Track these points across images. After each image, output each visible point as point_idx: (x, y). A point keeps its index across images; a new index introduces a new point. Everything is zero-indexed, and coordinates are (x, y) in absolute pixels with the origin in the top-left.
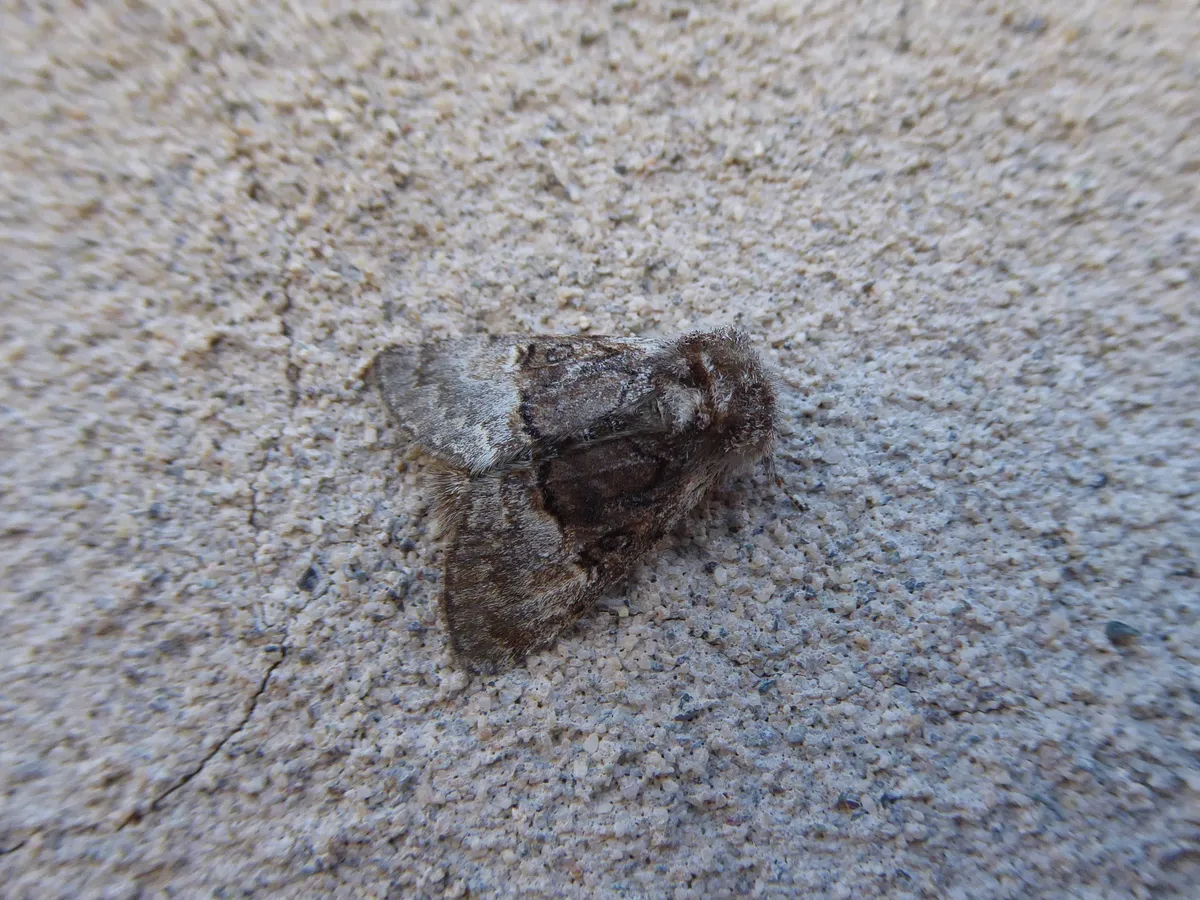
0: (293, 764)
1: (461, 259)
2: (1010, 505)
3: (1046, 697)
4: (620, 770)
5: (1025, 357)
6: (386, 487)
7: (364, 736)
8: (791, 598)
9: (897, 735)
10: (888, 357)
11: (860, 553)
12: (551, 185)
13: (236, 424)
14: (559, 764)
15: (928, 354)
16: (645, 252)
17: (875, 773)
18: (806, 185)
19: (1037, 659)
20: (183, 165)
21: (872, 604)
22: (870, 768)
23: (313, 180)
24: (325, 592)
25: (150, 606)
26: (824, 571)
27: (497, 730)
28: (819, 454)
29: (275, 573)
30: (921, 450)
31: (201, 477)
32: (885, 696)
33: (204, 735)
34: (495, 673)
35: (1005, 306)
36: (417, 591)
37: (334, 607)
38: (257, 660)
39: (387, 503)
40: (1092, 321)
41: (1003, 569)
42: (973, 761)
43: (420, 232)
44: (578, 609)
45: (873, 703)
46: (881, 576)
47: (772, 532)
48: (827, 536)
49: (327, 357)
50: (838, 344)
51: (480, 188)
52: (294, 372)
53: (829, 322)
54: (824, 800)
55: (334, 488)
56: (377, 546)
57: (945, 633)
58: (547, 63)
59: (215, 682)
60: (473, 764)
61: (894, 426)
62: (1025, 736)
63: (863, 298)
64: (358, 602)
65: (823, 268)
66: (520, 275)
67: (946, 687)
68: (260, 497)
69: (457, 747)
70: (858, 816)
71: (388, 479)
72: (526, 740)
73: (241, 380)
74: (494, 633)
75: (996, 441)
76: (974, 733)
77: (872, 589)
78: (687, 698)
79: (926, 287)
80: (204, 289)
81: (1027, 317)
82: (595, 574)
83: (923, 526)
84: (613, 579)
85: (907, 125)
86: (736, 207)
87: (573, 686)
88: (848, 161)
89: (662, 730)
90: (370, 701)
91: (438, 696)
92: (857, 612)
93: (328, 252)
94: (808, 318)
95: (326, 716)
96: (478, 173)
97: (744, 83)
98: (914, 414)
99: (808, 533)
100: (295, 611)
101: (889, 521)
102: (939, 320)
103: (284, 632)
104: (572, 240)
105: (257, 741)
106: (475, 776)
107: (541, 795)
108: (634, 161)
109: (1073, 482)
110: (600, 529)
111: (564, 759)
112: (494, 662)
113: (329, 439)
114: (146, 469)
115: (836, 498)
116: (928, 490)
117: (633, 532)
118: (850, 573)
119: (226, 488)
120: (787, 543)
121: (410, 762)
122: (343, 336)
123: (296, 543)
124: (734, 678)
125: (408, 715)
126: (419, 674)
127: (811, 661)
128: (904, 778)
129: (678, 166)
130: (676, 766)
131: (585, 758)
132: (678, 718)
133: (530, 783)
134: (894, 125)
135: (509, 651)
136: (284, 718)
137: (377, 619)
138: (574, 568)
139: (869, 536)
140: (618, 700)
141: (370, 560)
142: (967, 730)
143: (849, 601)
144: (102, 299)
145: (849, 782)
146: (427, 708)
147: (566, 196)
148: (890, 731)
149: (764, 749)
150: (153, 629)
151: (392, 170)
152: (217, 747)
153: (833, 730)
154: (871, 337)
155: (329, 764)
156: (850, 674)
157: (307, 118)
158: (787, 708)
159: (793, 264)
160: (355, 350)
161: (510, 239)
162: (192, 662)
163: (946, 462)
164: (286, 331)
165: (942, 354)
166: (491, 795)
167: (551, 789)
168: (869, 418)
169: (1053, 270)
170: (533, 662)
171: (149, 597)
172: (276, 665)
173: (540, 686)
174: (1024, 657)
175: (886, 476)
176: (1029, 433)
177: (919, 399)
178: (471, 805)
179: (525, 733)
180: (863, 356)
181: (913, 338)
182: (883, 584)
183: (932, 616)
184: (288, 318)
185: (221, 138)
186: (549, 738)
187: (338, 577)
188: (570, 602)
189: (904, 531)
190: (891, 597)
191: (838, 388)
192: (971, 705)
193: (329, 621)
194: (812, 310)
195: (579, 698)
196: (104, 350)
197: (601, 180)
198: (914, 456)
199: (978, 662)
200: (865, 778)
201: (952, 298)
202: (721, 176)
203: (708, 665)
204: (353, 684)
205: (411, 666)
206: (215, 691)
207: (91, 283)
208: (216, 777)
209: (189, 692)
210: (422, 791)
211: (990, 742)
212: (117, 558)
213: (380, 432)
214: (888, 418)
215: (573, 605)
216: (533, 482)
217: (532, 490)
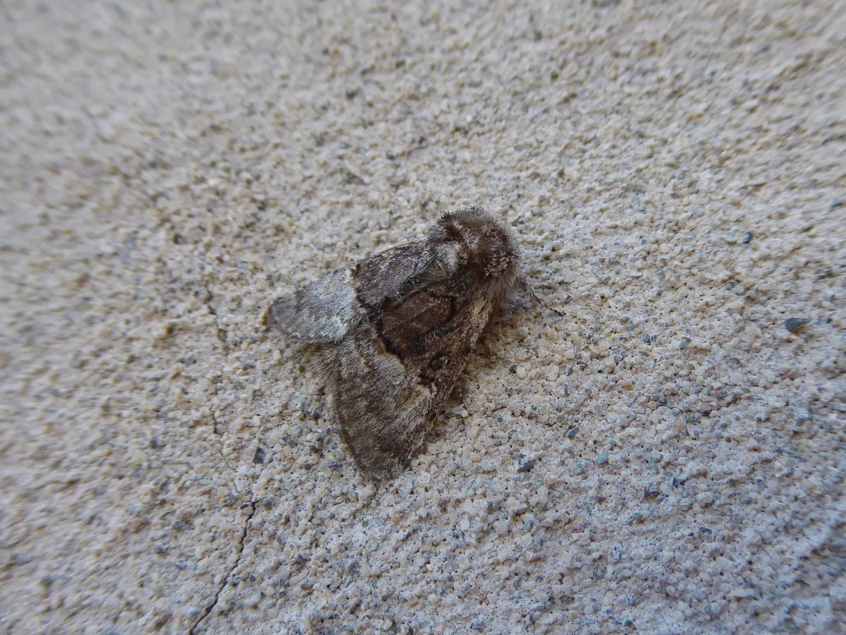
0: (275, 578)
1: (307, 238)
2: (695, 270)
3: (762, 382)
4: (491, 518)
5: (673, 181)
6: (294, 384)
7: (317, 546)
8: (571, 372)
9: (670, 438)
10: (588, 209)
11: (608, 330)
12: (351, 178)
13: (194, 375)
14: (451, 527)
15: (611, 199)
16: (418, 198)
17: (664, 468)
18: (504, 130)
19: (748, 361)
20: (132, 239)
21: (626, 359)
22: (659, 465)
23: (209, 221)
24: (271, 461)
25: (163, 503)
26: (587, 348)
27: (403, 515)
28: (561, 278)
29: (237, 459)
30: (626, 256)
31: (179, 414)
32: (654, 416)
33: (213, 576)
34: (392, 478)
35: (650, 156)
36: (329, 442)
37: (279, 468)
38: (238, 516)
39: (297, 394)
40: (708, 146)
41: (704, 310)
42: (729, 440)
43: (279, 230)
44: (431, 416)
45: (647, 424)
46: (626, 339)
47: (546, 335)
48: (583, 326)
49: (239, 318)
50: (553, 212)
51: (309, 195)
52: (222, 334)
53: (543, 201)
54: (635, 497)
55: (262, 395)
56: (297, 421)
57: (679, 362)
58: (330, 116)
59: (213, 539)
60: (393, 542)
61: (604, 248)
62: (757, 412)
63: (560, 180)
64: (293, 459)
65: (530, 172)
66: (345, 235)
67: (693, 397)
68: (217, 414)
69: (379, 534)
70: (662, 500)
71: (295, 379)
72: (424, 516)
73: (191, 349)
74: (383, 450)
75: (671, 234)
76: (722, 421)
77: (622, 350)
78: (522, 456)
79: (598, 161)
80: (158, 303)
81: (665, 156)
82: (435, 388)
83: (643, 301)
84: (448, 389)
85: (554, 77)
86: (467, 155)
87: (446, 471)
88: (526, 109)
89: (511, 483)
90: (315, 521)
91: (359, 505)
92: (617, 368)
93: (226, 258)
94: (530, 203)
95: (289, 540)
96: (306, 186)
97: (451, 87)
98: (616, 237)
99: (570, 328)
100: (255, 477)
101: (620, 305)
102: (611, 178)
103: (250, 492)
104: (373, 205)
105: (249, 570)
106: (396, 550)
107: (443, 550)
108: (397, 150)
109: (732, 244)
110: (427, 355)
111: (453, 521)
112: (389, 471)
113: (253, 367)
114: (145, 419)
115: (581, 302)
116: (638, 278)
117: (449, 352)
118: (605, 344)
119: (196, 415)
120: (558, 339)
121: (350, 554)
122: (247, 302)
123: (246, 435)
124: (549, 434)
125: (343, 523)
126: (343, 494)
127: (597, 407)
128: (685, 465)
129: (424, 144)
130: (527, 502)
131: (466, 516)
132: (520, 471)
133: (435, 545)
134: (547, 79)
135: (396, 460)
136: (263, 550)
137: (308, 467)
138: (419, 388)
139: (610, 318)
140: (477, 471)
141: (294, 431)
142: (718, 421)
143: (609, 361)
144: (99, 328)
145: (647, 479)
146: (354, 515)
147: (362, 182)
148: (664, 437)
149: (583, 473)
150: (168, 517)
151: (254, 200)
152: (224, 582)
153: (627, 448)
154: (573, 201)
155: (299, 570)
156: (625, 408)
157: (197, 189)
158: (591, 442)
159: (510, 175)
160: (256, 308)
161: (335, 217)
162: (197, 531)
163: (645, 258)
164: (212, 312)
165: (620, 196)
166: (410, 560)
167: (449, 543)
168: (587, 248)
169: (673, 127)
170: (414, 463)
171: (161, 497)
172: (250, 517)
173: (424, 478)
174: (738, 361)
175: (609, 278)
176: (692, 223)
177: (616, 227)
178: (398, 571)
179: (422, 512)
180: (572, 214)
181: (599, 193)
182: (628, 345)
183: (668, 354)
184: (212, 304)
185: (151, 217)
186: (439, 510)
187: (277, 448)
188: (425, 412)
189: (633, 309)
190: (637, 350)
191: (562, 236)
192: (714, 404)
193: (277, 477)
194: (531, 198)
195: (452, 479)
196: (106, 357)
197: (381, 167)
198: (623, 261)
199: (709, 373)
200: (658, 473)
201: (615, 162)
202: (451, 141)
203: (530, 431)
204: (302, 514)
205: (337, 491)
206: (215, 545)
207: (91, 321)
208: (227, 601)
209: (198, 550)
210: (364, 570)
211: (735, 423)
212: (137, 480)
213: (282, 352)
214: (599, 244)
215: (427, 414)
216: (374, 336)
217: (375, 341)
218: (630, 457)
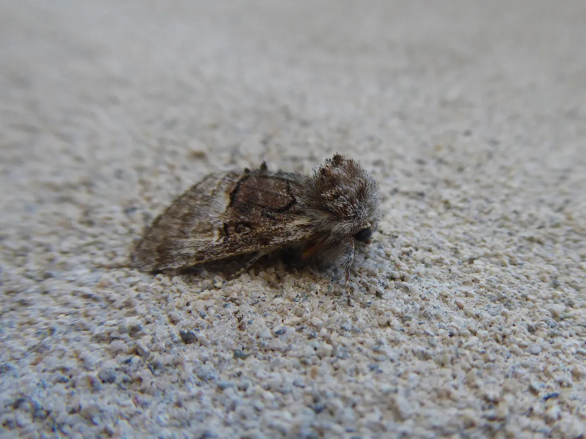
9: (280, 429)
27: (108, 286)
60: (80, 290)
82: (221, 241)
84: (228, 252)
106: (74, 294)
110: (242, 217)
124: (230, 340)
138: (216, 232)
148: (278, 424)
153: (248, 401)
156: (290, 381)
179: (115, 296)
186: (121, 304)
188: (200, 249)
215: (200, 252)
216: (236, 180)
217: (233, 183)
218: (239, 408)
